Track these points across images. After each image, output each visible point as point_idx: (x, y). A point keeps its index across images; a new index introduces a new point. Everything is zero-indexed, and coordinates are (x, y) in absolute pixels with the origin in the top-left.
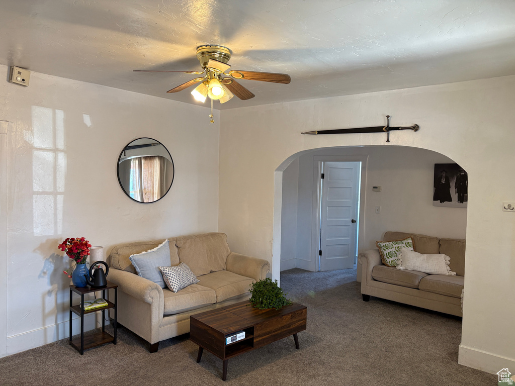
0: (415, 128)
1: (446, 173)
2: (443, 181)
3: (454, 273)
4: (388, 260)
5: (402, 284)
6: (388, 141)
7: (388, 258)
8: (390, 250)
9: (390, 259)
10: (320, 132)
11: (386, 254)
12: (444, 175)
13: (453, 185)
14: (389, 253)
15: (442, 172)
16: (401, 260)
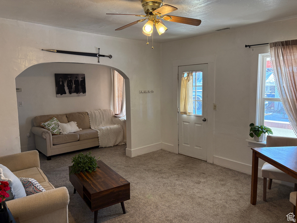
0: (110, 57)
1: (62, 78)
2: (61, 83)
3: (81, 129)
4: (54, 132)
5: (72, 141)
6: (99, 62)
7: (54, 130)
8: (53, 126)
9: (55, 131)
10: (58, 51)
11: (52, 128)
12: (61, 80)
13: (66, 85)
14: (53, 127)
15: (59, 78)
16: (61, 129)
